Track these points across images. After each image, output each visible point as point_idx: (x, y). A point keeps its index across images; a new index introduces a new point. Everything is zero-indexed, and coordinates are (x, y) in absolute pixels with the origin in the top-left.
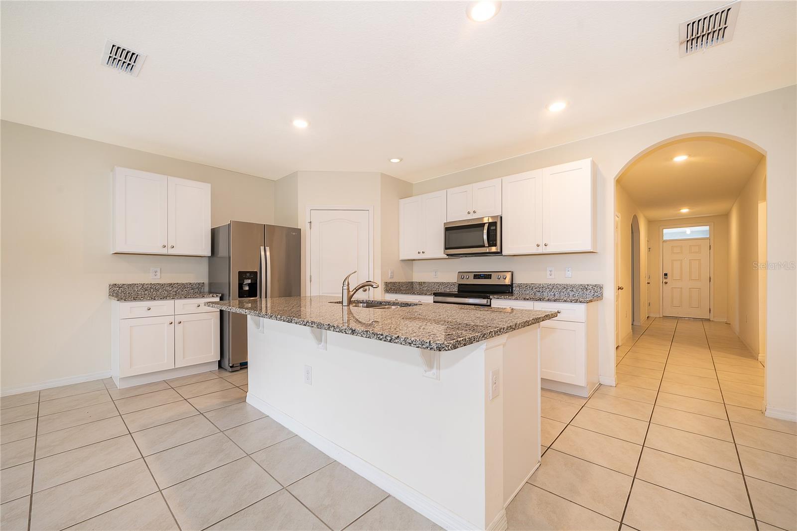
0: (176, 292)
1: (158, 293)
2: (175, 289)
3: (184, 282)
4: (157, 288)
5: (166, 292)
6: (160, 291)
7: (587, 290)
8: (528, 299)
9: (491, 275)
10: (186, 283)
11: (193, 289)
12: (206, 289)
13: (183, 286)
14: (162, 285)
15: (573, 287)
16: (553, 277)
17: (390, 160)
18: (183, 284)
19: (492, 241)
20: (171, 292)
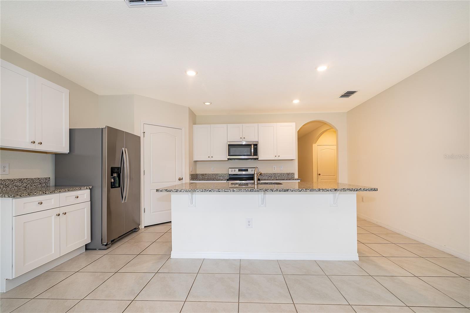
0: (25, 187)
1: (9, 189)
2: (25, 185)
3: (33, 177)
4: (7, 184)
5: (16, 188)
6: (10, 187)
7: (289, 175)
8: (278, 180)
9: (248, 169)
10: (35, 178)
11: (41, 184)
12: (52, 183)
13: (32, 181)
14: (12, 181)
15: (284, 174)
16: (275, 170)
17: (204, 103)
18: (32, 179)
19: (256, 153)
20: (21, 187)
